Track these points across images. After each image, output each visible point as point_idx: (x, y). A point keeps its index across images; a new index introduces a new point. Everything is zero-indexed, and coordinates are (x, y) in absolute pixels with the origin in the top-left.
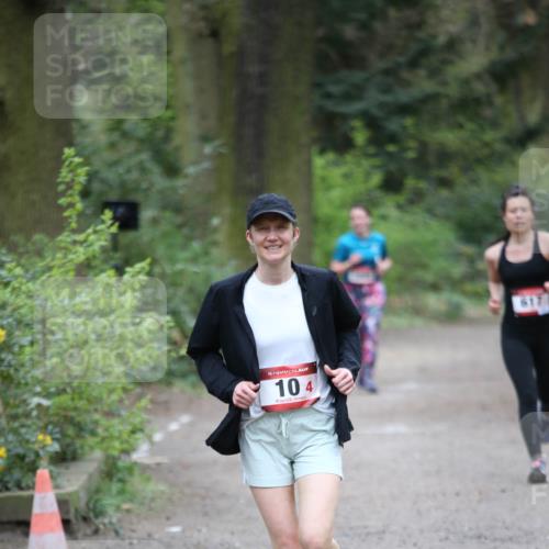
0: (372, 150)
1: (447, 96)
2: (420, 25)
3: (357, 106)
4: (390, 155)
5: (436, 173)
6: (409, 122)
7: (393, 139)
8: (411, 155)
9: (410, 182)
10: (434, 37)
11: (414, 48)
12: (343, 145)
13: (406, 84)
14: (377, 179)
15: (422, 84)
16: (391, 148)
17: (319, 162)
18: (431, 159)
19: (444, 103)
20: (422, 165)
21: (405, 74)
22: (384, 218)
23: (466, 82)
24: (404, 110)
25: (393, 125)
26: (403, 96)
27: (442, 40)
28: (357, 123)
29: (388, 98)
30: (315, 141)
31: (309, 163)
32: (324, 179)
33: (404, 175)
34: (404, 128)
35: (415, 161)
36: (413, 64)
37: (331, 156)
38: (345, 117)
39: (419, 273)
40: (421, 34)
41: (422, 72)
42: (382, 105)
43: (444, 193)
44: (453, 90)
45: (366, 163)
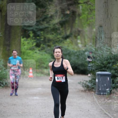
0: (34, 38)
1: (50, 28)
2: (45, 12)
3: (31, 28)
4: (38, 39)
5: (47, 44)
6: (42, 32)
7: (38, 36)
8: (42, 39)
9: (42, 45)
10: (48, 15)
11: (44, 17)
12: (28, 37)
13: (42, 24)
14: (35, 44)
15: (45, 25)
16: (38, 38)
17: (22, 40)
18: (46, 41)
19: (50, 29)
20: (44, 42)
21: (41, 22)
22: (36, 52)
23: (54, 25)
24: (41, 30)
25: (39, 33)
26: (41, 27)
27: (49, 15)
28: (31, 32)
29: (38, 27)
30: (22, 35)
31: (20, 40)
32: (23, 44)
33: (41, 44)
34: (41, 34)
35: (43, 41)
36: (43, 20)
37: (25, 39)
38: (28, 31)
39: (43, 65)
40: (45, 14)
41: (45, 22)
42: (36, 29)
43: (49, 48)
44: (52, 26)
45: (32, 41)
